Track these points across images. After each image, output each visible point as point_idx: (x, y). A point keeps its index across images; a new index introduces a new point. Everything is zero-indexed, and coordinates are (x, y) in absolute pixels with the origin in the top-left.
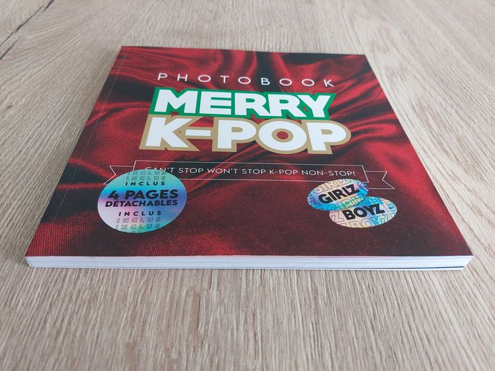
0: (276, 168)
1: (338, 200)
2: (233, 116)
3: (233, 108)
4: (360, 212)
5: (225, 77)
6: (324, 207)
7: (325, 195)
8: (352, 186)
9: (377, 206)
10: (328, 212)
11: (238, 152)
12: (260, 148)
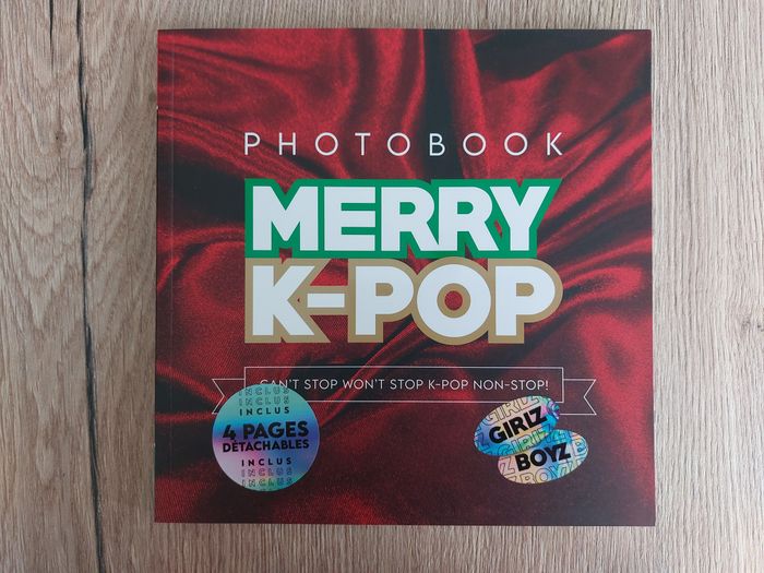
0: (438, 376)
1: (515, 437)
2: (378, 256)
3: (376, 231)
4: (538, 458)
5: (363, 135)
6: (494, 449)
7: (498, 428)
8: (537, 411)
9: (563, 446)
10: (497, 458)
11: (386, 340)
12: (418, 333)
